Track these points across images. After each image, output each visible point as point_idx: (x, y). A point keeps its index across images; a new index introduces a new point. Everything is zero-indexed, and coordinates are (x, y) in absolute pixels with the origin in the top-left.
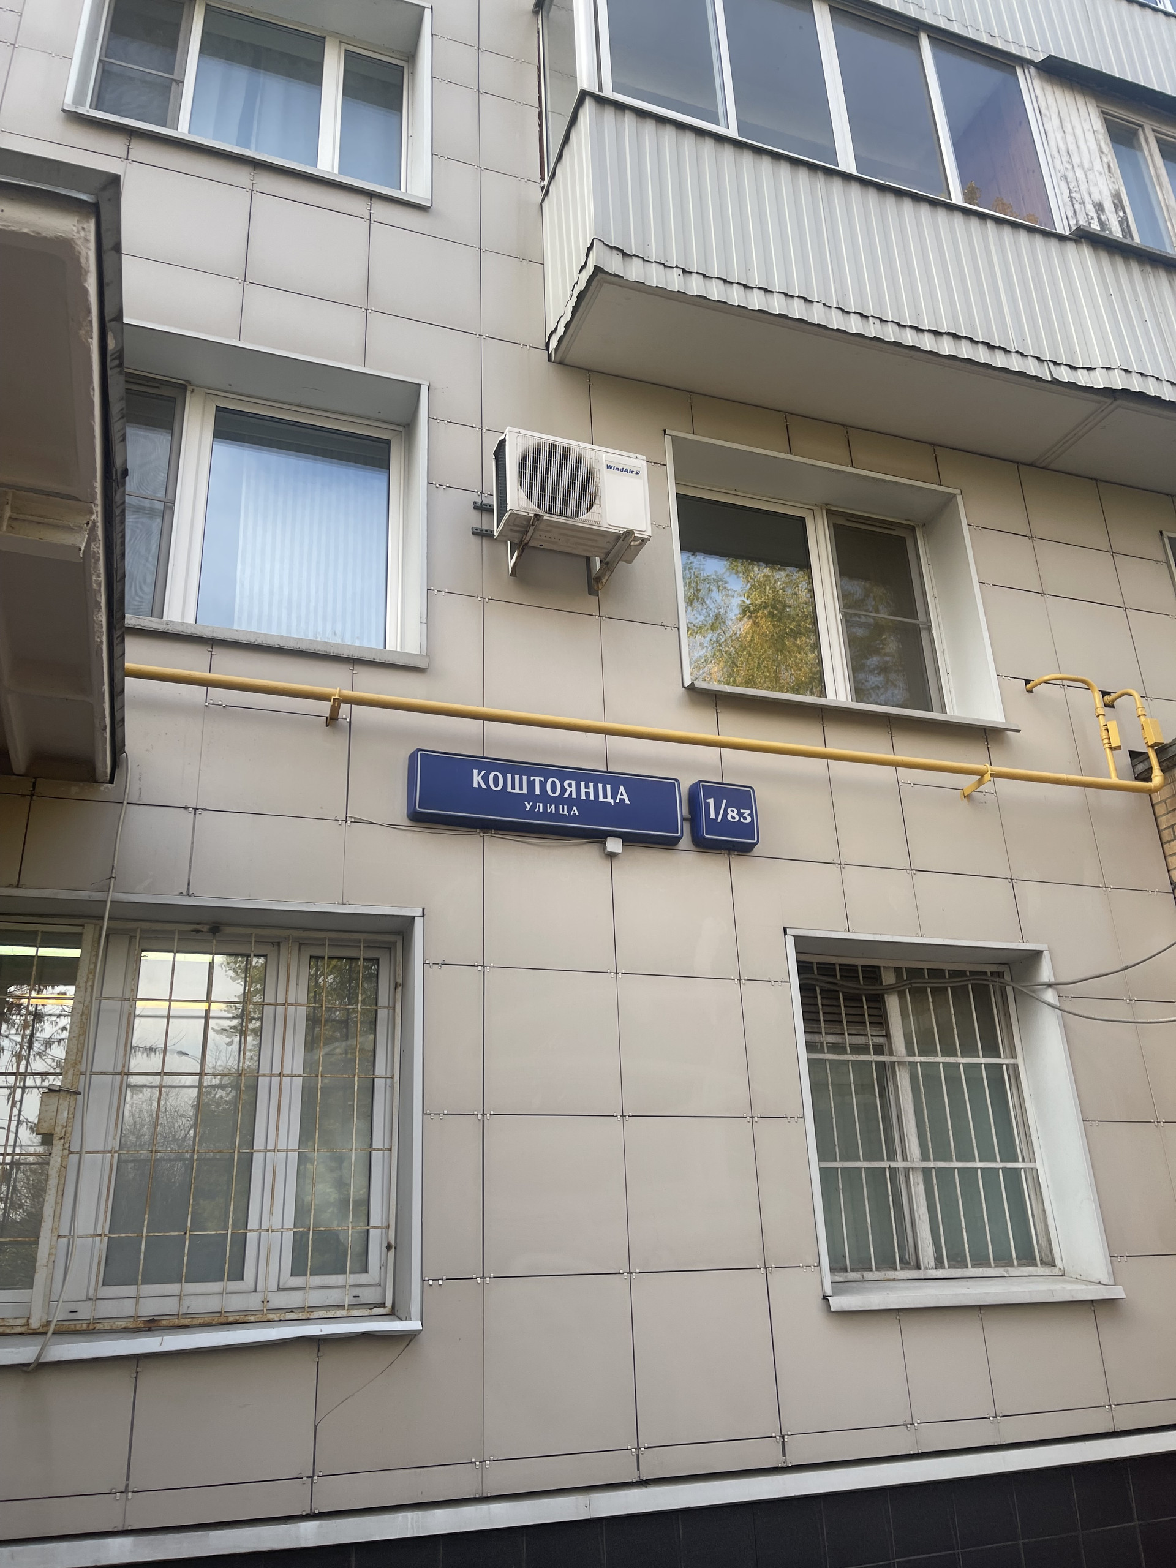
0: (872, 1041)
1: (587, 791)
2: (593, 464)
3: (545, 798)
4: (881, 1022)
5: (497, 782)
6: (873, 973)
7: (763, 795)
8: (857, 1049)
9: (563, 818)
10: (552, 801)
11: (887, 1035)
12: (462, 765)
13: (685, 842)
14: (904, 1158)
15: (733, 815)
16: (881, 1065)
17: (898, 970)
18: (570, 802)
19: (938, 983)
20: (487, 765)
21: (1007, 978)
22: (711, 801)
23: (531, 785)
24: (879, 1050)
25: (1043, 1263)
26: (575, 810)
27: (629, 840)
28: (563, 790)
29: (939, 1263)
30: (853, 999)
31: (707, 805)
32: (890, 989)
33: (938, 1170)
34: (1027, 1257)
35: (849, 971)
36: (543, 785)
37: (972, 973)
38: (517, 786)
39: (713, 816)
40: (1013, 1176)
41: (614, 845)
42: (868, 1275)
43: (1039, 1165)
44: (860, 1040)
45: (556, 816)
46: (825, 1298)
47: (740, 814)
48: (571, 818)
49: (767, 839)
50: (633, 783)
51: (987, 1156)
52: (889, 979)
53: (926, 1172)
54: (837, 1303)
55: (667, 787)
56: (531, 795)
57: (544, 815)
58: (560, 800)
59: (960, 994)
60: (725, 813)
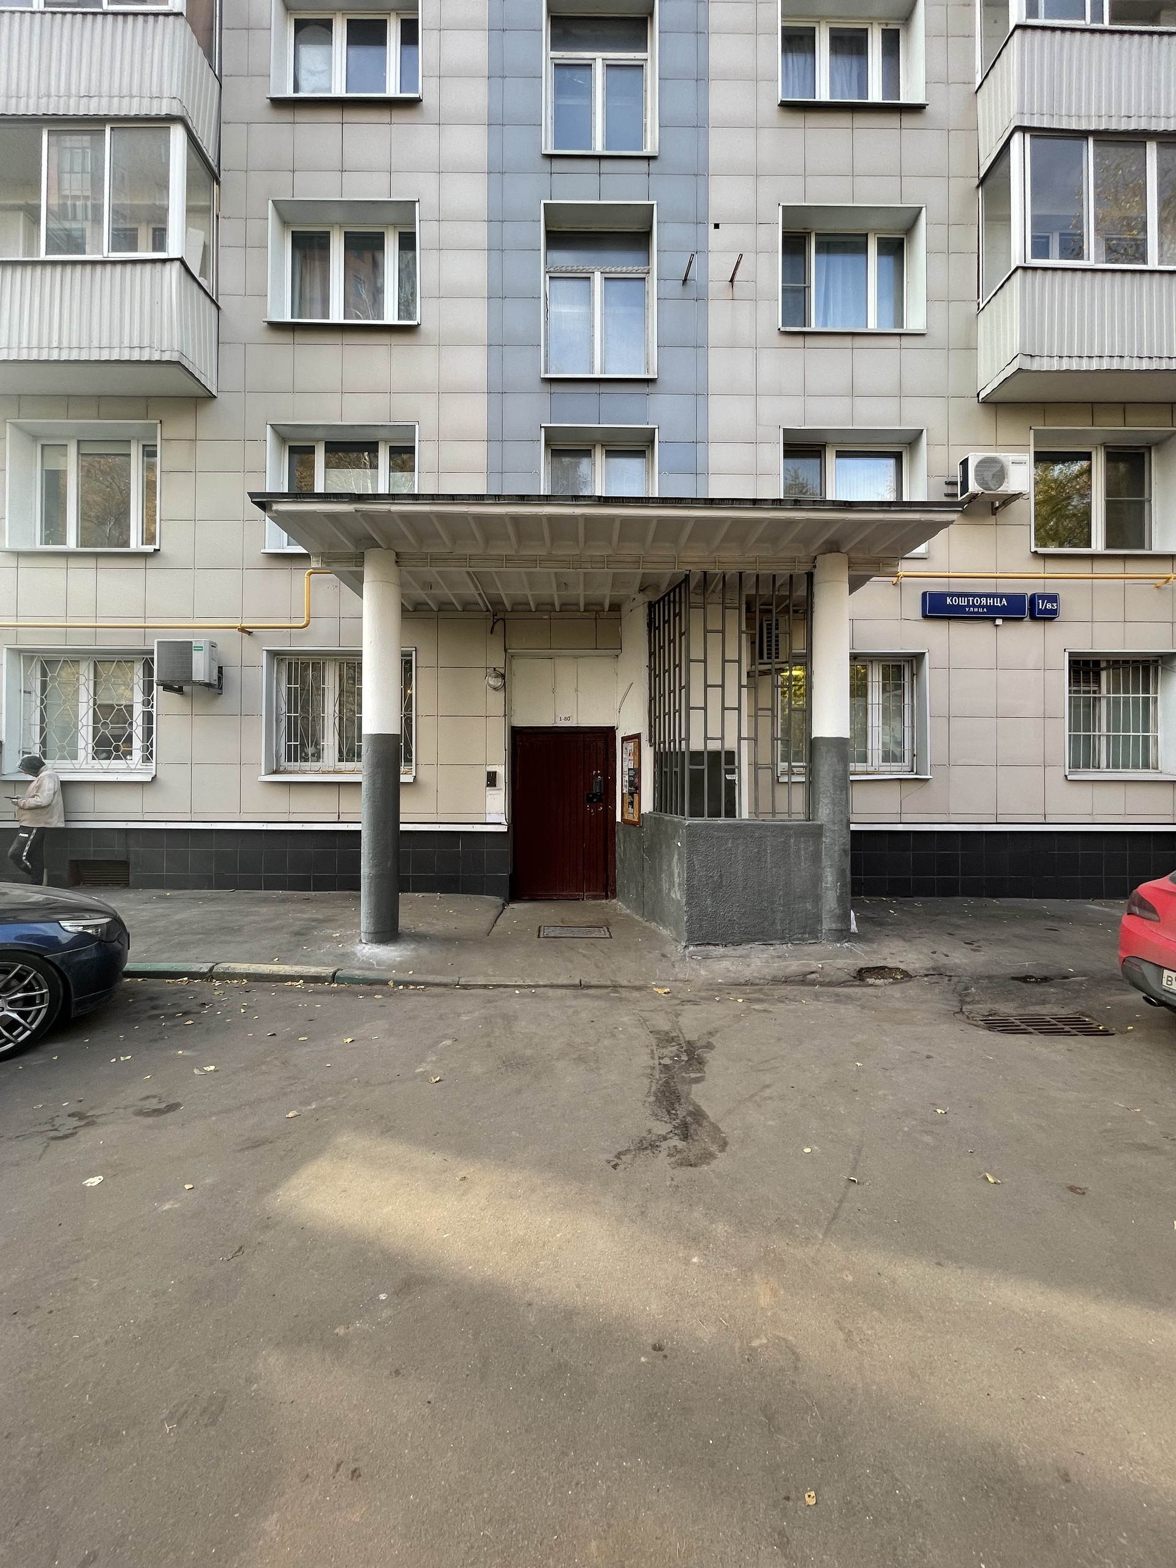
0: (1092, 689)
1: (990, 601)
2: (1006, 463)
3: (974, 606)
4: (1098, 682)
5: (956, 601)
6: (1097, 663)
7: (1062, 598)
8: (1085, 692)
9: (981, 613)
10: (976, 607)
11: (1099, 686)
12: (943, 596)
13: (1028, 619)
14: (1099, 731)
15: (1049, 606)
16: (1095, 698)
17: (1108, 661)
18: (983, 607)
19: (1126, 665)
20: (952, 595)
21: (1160, 662)
22: (1040, 601)
23: (968, 601)
24: (1095, 692)
25: (1153, 768)
26: (985, 610)
27: (1004, 619)
28: (981, 602)
29: (1108, 767)
30: (1086, 673)
31: (1039, 603)
32: (1103, 669)
33: (1113, 736)
34: (1146, 766)
35: (1086, 663)
36: (973, 601)
37: (1143, 661)
38: (963, 602)
39: (1040, 607)
40: (1146, 739)
41: (999, 622)
42: (1079, 770)
43: (1158, 734)
44: (1087, 689)
45: (978, 613)
46: (1066, 776)
47: (1052, 606)
48: (984, 613)
49: (1063, 613)
50: (1009, 597)
51: (1136, 730)
52: (1103, 665)
53: (1108, 737)
54: (1069, 778)
55: (1022, 597)
56: (968, 606)
57: (974, 613)
58: (980, 606)
59: (1136, 670)
60: (1046, 605)
